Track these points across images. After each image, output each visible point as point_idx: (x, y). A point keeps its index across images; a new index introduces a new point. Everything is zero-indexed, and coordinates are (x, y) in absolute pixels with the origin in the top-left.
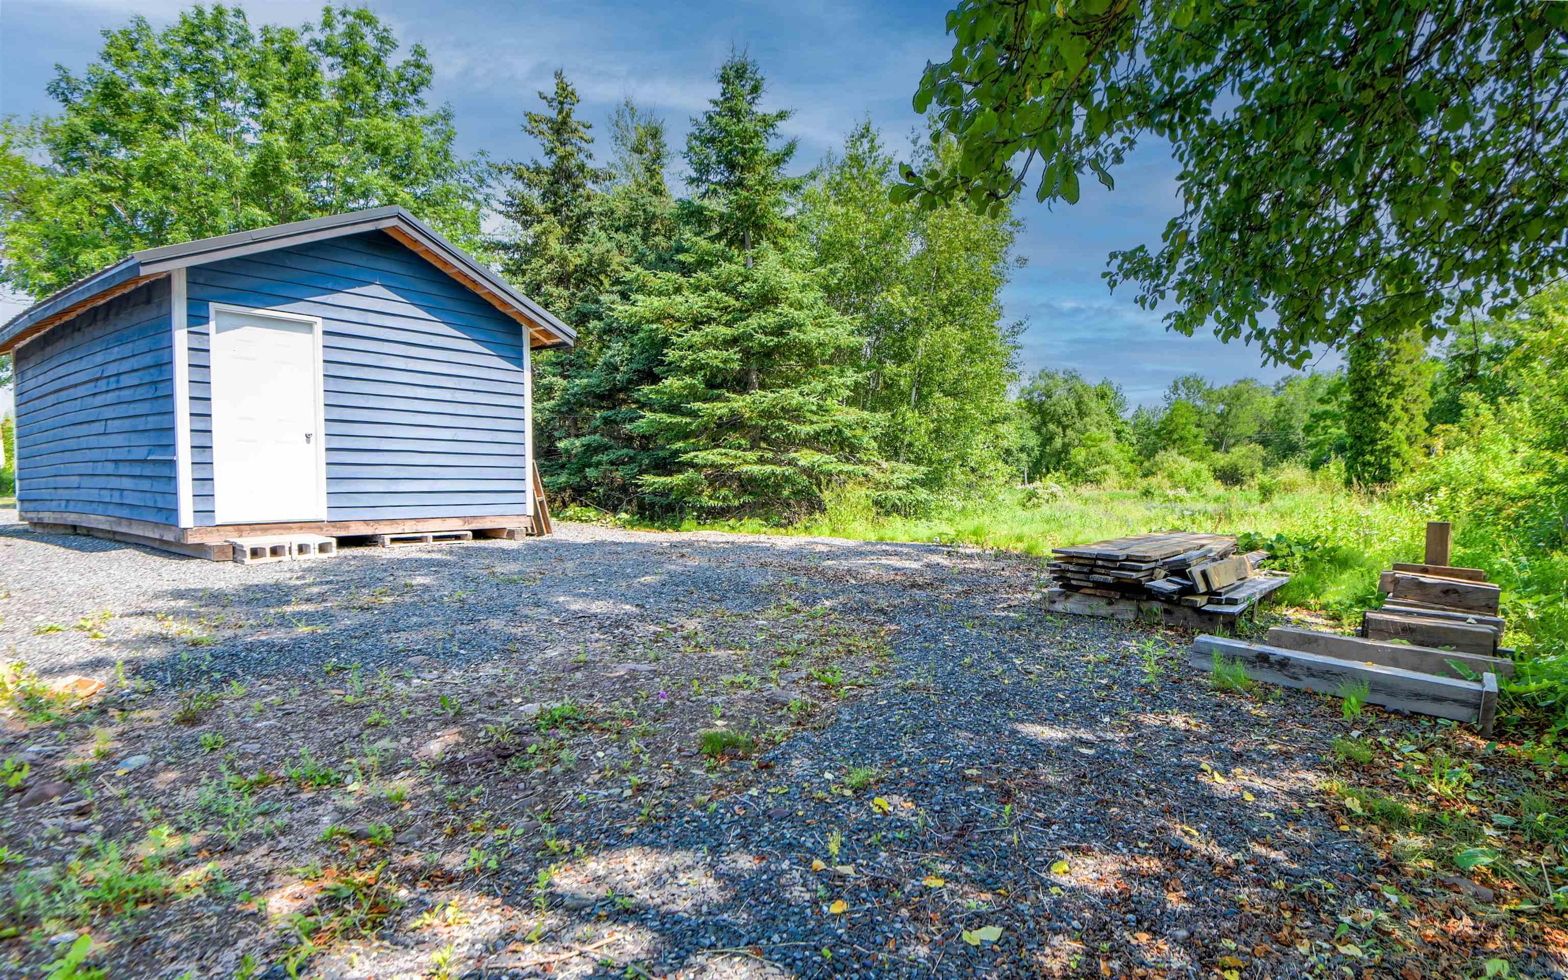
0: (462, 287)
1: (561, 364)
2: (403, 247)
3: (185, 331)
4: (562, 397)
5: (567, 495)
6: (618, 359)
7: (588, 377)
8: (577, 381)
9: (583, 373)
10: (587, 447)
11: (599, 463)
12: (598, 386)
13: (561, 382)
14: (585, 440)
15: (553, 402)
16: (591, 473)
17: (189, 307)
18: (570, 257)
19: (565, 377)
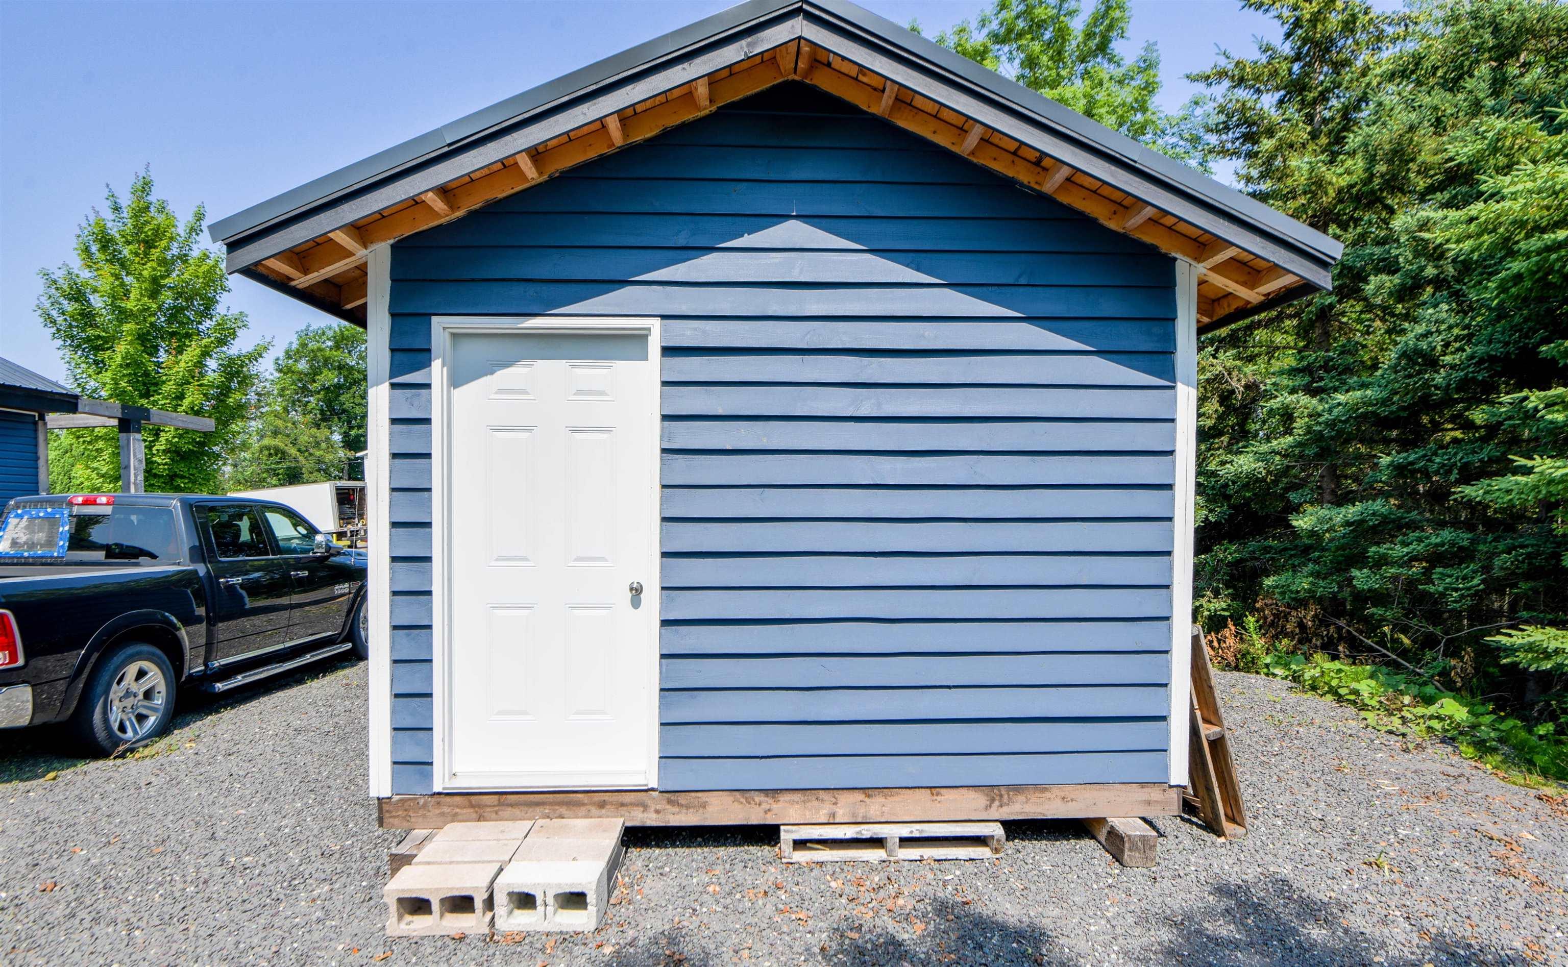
0: (1007, 185)
1: (1307, 370)
2: (853, 109)
3: (386, 386)
4: (1309, 430)
5: (1309, 615)
6: (1437, 341)
7: (1364, 386)
8: (1341, 397)
9: (1353, 380)
10: (1358, 527)
11: (1382, 561)
12: (1385, 402)
13: (1304, 400)
14: (1352, 511)
15: (1289, 439)
16: (1361, 578)
17: (394, 333)
18: (1329, 176)
19: (1313, 392)
